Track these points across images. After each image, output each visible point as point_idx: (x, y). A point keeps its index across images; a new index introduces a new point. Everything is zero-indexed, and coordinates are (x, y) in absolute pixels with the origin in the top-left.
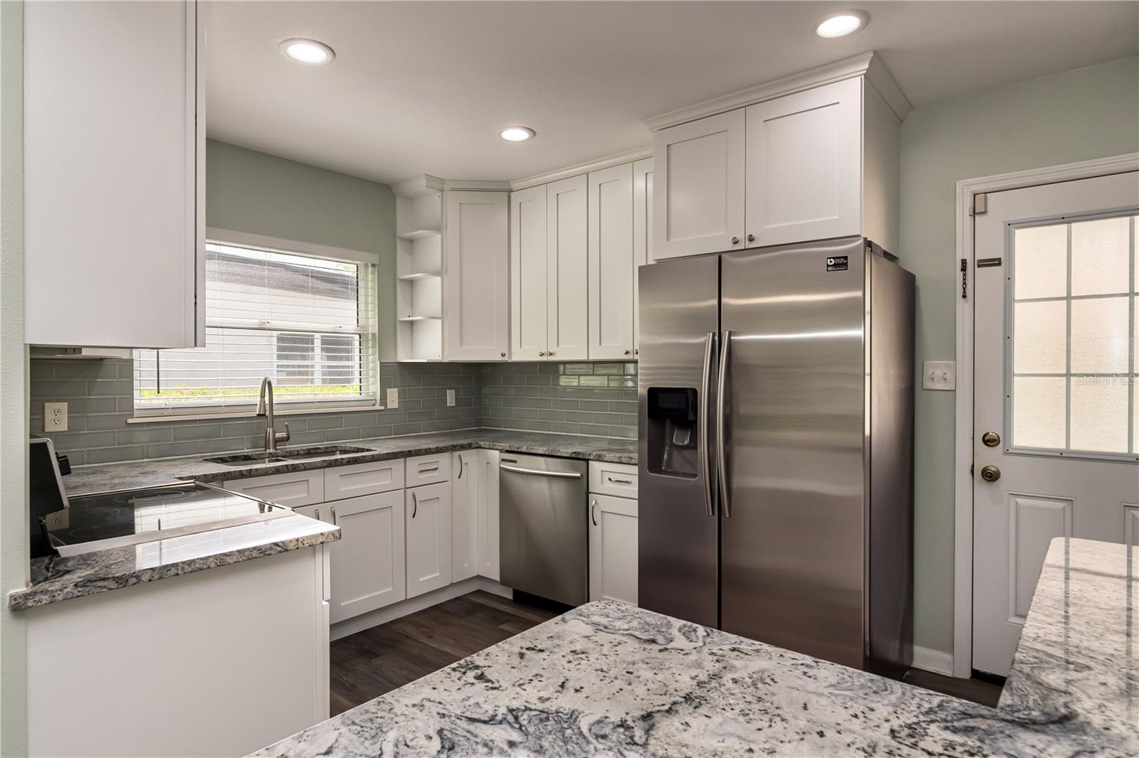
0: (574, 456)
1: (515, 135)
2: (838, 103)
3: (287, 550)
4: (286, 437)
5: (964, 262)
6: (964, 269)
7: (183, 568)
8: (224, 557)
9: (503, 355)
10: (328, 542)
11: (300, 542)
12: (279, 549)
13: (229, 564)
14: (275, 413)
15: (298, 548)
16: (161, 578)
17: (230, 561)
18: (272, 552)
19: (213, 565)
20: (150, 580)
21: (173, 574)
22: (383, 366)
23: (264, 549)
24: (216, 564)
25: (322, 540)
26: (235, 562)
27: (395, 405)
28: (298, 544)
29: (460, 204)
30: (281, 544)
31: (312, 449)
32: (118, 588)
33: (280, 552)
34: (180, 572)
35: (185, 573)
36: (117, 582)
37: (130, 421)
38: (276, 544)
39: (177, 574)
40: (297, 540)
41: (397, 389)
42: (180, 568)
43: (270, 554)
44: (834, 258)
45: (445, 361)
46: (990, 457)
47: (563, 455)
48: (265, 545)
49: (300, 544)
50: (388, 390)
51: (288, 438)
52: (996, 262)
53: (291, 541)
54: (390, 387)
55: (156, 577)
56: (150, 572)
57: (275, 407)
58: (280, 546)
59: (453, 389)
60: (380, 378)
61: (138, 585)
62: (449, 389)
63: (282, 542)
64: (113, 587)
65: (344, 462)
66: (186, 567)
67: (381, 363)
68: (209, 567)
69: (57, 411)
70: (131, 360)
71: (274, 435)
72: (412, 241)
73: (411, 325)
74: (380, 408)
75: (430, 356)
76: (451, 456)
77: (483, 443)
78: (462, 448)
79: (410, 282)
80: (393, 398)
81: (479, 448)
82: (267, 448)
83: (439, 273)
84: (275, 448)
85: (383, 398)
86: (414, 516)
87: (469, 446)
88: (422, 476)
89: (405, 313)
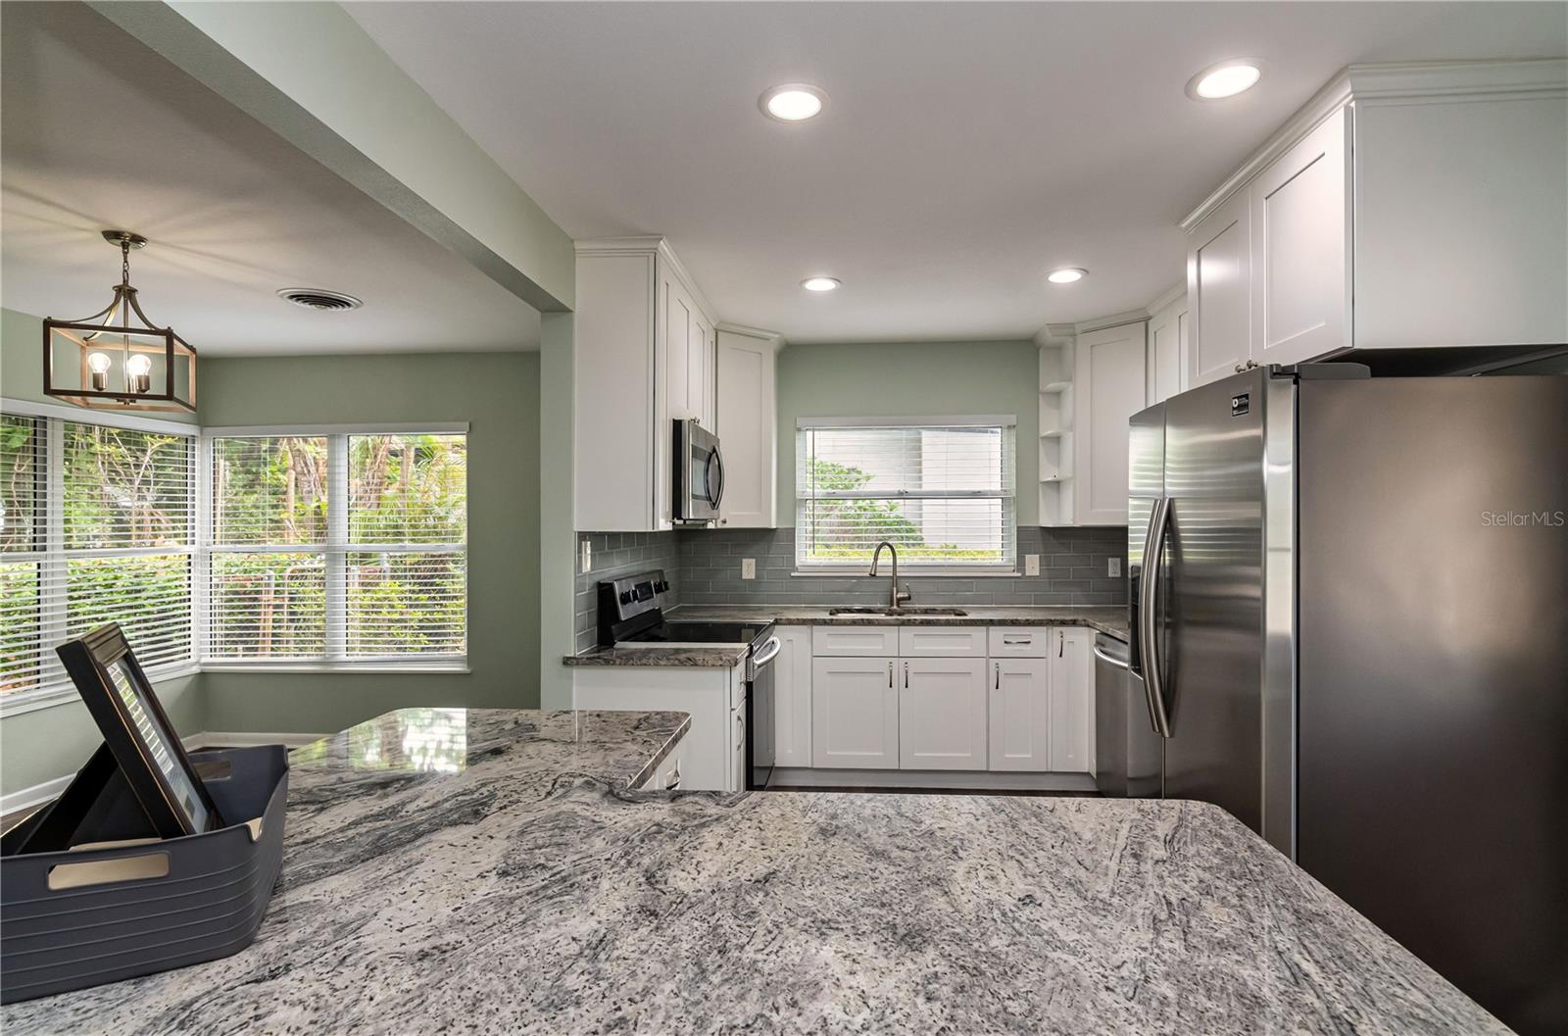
1: (1065, 276)
2: (1323, 155)
4: (907, 596)
14: (898, 574)
22: (1020, 530)
27: (1036, 573)
29: (1092, 346)
31: (929, 609)
37: (792, 574)
41: (1037, 556)
44: (1238, 398)
45: (1077, 525)
50: (1027, 556)
51: (909, 598)
54: (1030, 553)
57: (898, 569)
59: (1117, 557)
60: (1017, 543)
62: (1113, 557)
65: (917, 622)
67: (1018, 528)
69: (749, 565)
70: (794, 529)
71: (897, 592)
72: (1058, 394)
73: (1057, 485)
74: (1016, 574)
75: (1067, 520)
76: (1050, 631)
77: (1091, 621)
78: (1063, 623)
79: (1057, 439)
80: (1033, 565)
81: (1088, 626)
82: (892, 605)
83: (1071, 428)
84: (898, 605)
85: (1021, 564)
86: (997, 688)
87: (1074, 623)
88: (1008, 647)
89: (1048, 474)
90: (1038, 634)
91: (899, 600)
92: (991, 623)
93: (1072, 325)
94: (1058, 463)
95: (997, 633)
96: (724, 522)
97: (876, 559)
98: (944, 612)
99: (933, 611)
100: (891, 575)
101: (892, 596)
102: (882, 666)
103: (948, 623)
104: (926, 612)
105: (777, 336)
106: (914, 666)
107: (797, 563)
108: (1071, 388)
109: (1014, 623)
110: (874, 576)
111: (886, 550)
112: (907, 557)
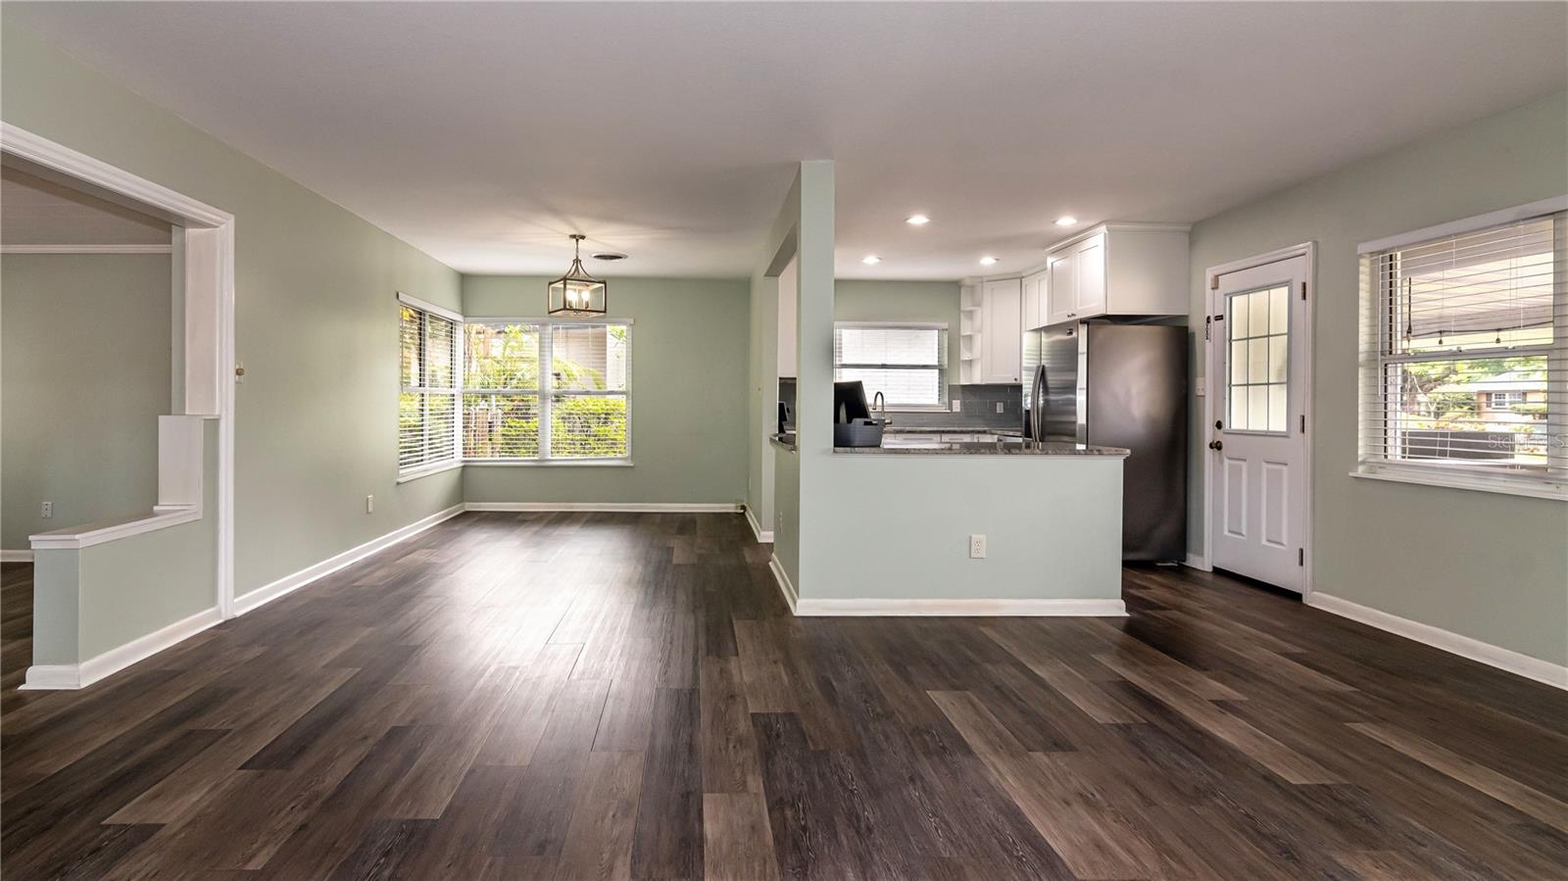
1: (988, 260)
2: (1098, 246)
5: (1209, 318)
6: (1208, 322)
9: (1015, 379)
14: (884, 410)
22: (949, 387)
27: (958, 410)
29: (992, 289)
41: (960, 401)
44: (1069, 330)
45: (983, 383)
46: (1220, 436)
50: (953, 401)
51: (891, 423)
52: (1220, 318)
54: (955, 399)
60: (948, 394)
67: (949, 385)
72: (971, 312)
73: (970, 362)
74: (948, 410)
75: (977, 380)
79: (970, 337)
80: (957, 406)
83: (980, 331)
85: (950, 405)
89: (965, 356)
92: (943, 432)
93: (981, 277)
94: (970, 349)
95: (946, 438)
108: (980, 311)
109: (954, 432)
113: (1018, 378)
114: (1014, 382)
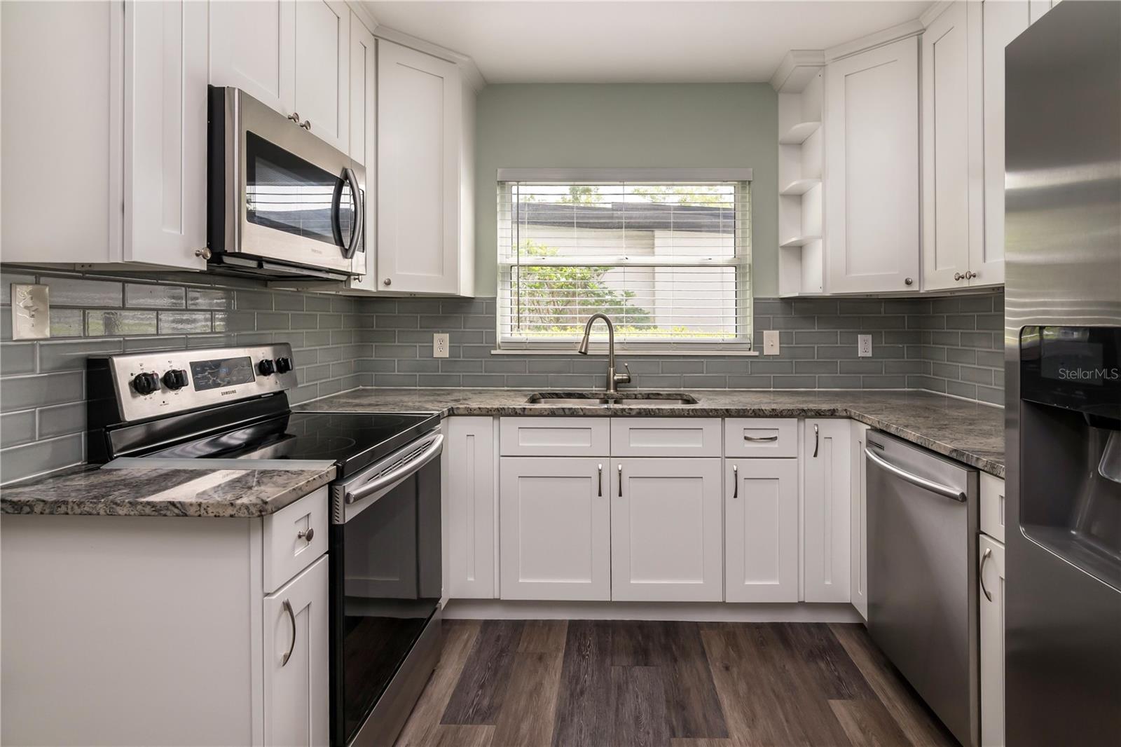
0: (954, 455)
3: (186, 515)
4: (627, 379)
7: (72, 508)
8: (114, 506)
9: (908, 283)
10: (240, 517)
11: (202, 509)
12: (176, 511)
13: (120, 515)
14: (616, 353)
15: (200, 516)
16: (51, 513)
17: (121, 512)
18: (168, 513)
19: (102, 512)
20: (42, 513)
21: (62, 512)
22: (757, 302)
23: (158, 507)
24: (106, 512)
25: (233, 513)
26: (126, 515)
27: (776, 351)
28: (200, 510)
29: (846, 76)
30: (178, 505)
31: (652, 394)
32: (14, 513)
33: (178, 515)
34: (69, 511)
35: (74, 514)
36: (13, 507)
37: (493, 352)
38: (173, 504)
39: (67, 514)
40: (200, 505)
41: (778, 332)
42: (69, 507)
43: (165, 515)
45: (828, 294)
47: (939, 451)
48: (161, 502)
49: (203, 511)
50: (765, 332)
51: (629, 380)
53: (191, 505)
54: (768, 329)
55: (47, 511)
56: (42, 504)
58: (177, 508)
59: (871, 334)
60: (754, 317)
61: (29, 515)
62: (858, 333)
63: (180, 502)
64: (9, 511)
65: (634, 412)
66: (76, 507)
67: (754, 299)
68: (98, 514)
69: (442, 341)
70: (495, 299)
71: (614, 375)
72: (801, 144)
73: (799, 249)
74: (752, 353)
75: (814, 288)
76: (802, 424)
77: (853, 412)
78: (819, 414)
79: (801, 195)
80: (772, 343)
81: (850, 418)
82: (608, 388)
83: (820, 178)
84: (615, 389)
85: (758, 341)
86: (736, 496)
87: (832, 414)
88: (749, 445)
89: (789, 236)
90: (786, 428)
91: (617, 383)
92: (726, 414)
93: (821, 52)
94: (801, 223)
95: (735, 427)
96: (388, 283)
97: (587, 334)
98: (669, 397)
99: (657, 396)
100: (607, 353)
101: (608, 378)
102: (590, 467)
103: (673, 414)
104: (648, 397)
105: (466, 59)
106: (630, 468)
107: (499, 339)
108: (819, 130)
109: (758, 414)
110: (585, 354)
111: (600, 323)
112: (626, 334)
113: (914, 277)
114: (904, 288)
